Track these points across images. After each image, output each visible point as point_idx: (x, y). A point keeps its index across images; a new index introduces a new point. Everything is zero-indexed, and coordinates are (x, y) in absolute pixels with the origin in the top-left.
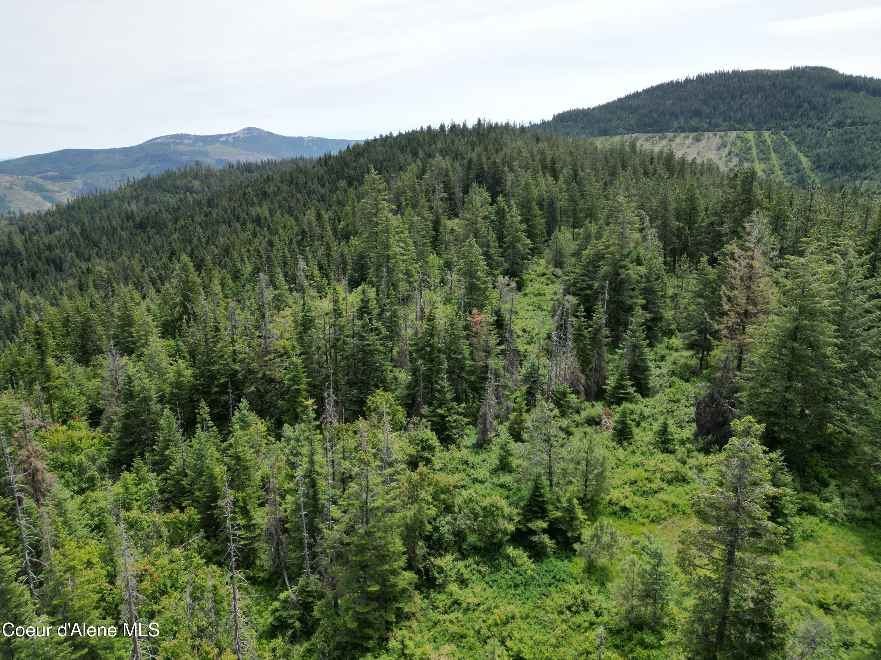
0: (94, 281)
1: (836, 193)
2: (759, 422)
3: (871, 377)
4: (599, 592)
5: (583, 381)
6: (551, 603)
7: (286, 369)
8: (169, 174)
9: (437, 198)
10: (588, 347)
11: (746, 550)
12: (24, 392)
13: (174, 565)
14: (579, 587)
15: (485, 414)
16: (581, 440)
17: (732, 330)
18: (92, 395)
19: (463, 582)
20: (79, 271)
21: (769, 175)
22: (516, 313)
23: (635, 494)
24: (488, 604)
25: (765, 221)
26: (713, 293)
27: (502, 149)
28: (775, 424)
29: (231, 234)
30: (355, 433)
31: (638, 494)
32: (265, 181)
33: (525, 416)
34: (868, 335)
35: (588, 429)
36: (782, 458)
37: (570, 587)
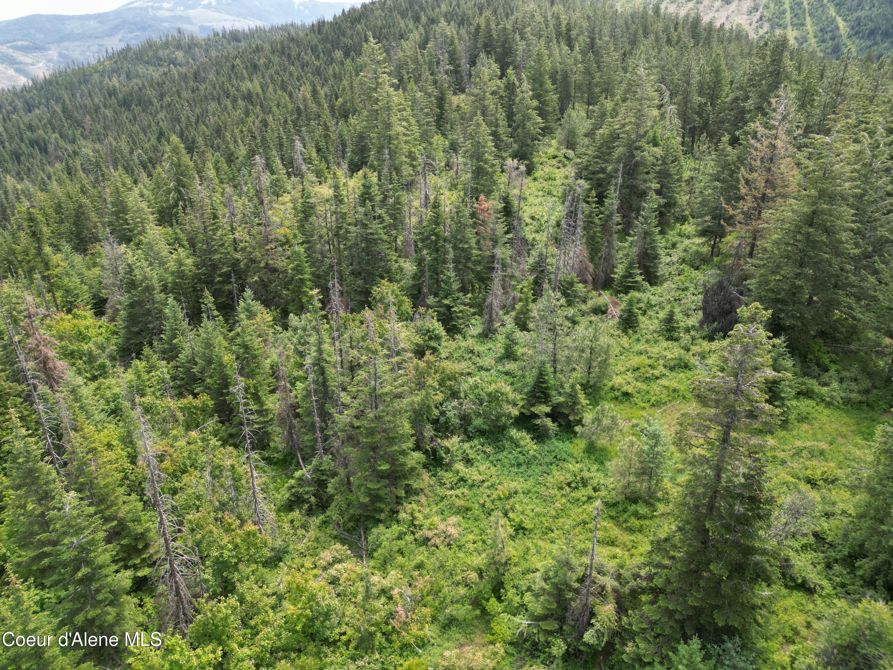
0: (82, 165)
1: (872, 63)
2: (766, 309)
3: (884, 263)
4: (598, 470)
5: (591, 270)
6: (552, 480)
7: (288, 258)
8: (150, 44)
9: (442, 70)
10: (598, 234)
11: (741, 430)
12: (24, 281)
13: (192, 446)
14: (578, 466)
15: (491, 304)
16: (586, 329)
17: (748, 216)
18: (94, 284)
19: (468, 461)
20: (65, 154)
21: (802, 44)
22: (525, 199)
23: (637, 380)
24: (492, 480)
25: (792, 96)
26: (731, 176)
27: (512, 13)
28: (782, 311)
29: (222, 112)
30: (362, 323)
31: (640, 379)
32: (254, 52)
33: (531, 306)
34: (887, 219)
35: (594, 318)
36: (785, 345)
37: (571, 466)
